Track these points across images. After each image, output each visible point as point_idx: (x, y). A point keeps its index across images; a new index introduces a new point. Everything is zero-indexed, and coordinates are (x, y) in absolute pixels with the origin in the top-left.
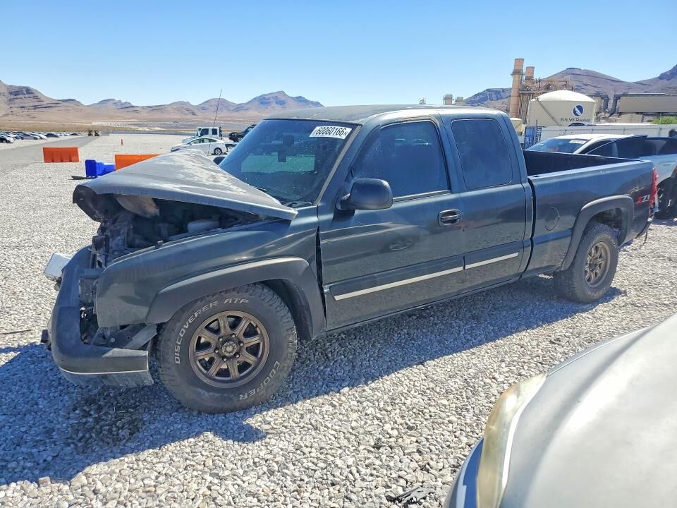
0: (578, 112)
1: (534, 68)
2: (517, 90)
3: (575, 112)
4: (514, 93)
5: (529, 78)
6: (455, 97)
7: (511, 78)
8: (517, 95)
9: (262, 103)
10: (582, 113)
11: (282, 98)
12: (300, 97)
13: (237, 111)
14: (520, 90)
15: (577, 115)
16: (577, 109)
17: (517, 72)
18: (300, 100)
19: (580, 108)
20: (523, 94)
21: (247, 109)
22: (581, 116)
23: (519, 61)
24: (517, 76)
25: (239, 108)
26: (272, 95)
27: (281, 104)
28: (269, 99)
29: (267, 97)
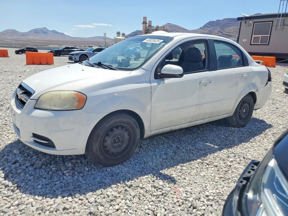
1: (151, 21)
2: (144, 31)
5: (150, 26)
7: (142, 25)
9: (35, 32)
11: (46, 31)
12: (54, 30)
13: (22, 36)
14: (146, 30)
17: (144, 23)
18: (54, 32)
21: (28, 35)
23: (145, 18)
24: (144, 24)
25: (24, 34)
26: (40, 29)
27: (45, 34)
28: (39, 30)
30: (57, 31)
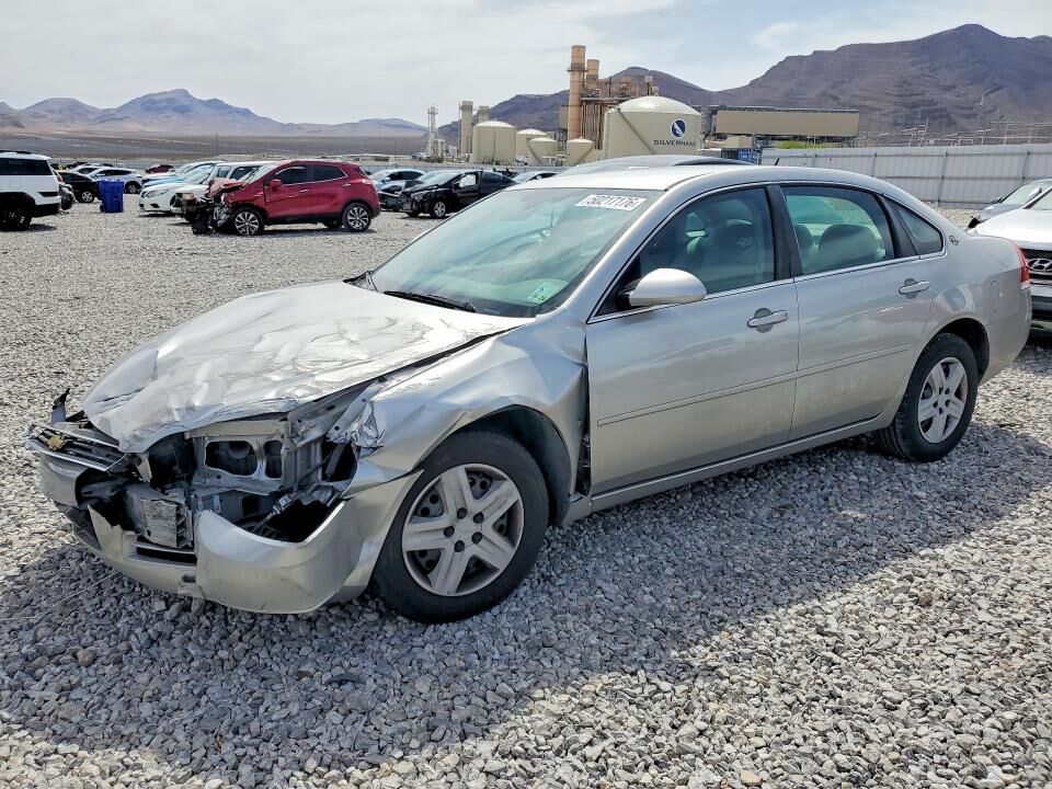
0: (679, 130)
1: (598, 61)
2: (577, 97)
3: (674, 130)
4: (573, 100)
5: (594, 78)
6: (476, 106)
7: (568, 77)
8: (577, 103)
9: (148, 109)
10: (683, 131)
11: (185, 102)
12: (216, 100)
13: (102, 122)
14: (581, 95)
15: (677, 135)
16: (676, 127)
17: (577, 68)
18: (215, 104)
19: (681, 124)
20: (588, 102)
22: (683, 137)
23: (579, 50)
24: (577, 74)
25: (105, 116)
26: (165, 96)
27: (182, 112)
28: (160, 102)
29: (157, 98)
30: (227, 102)
